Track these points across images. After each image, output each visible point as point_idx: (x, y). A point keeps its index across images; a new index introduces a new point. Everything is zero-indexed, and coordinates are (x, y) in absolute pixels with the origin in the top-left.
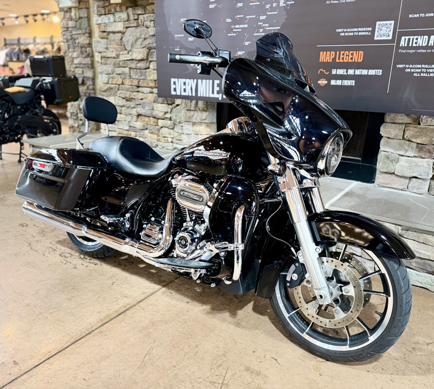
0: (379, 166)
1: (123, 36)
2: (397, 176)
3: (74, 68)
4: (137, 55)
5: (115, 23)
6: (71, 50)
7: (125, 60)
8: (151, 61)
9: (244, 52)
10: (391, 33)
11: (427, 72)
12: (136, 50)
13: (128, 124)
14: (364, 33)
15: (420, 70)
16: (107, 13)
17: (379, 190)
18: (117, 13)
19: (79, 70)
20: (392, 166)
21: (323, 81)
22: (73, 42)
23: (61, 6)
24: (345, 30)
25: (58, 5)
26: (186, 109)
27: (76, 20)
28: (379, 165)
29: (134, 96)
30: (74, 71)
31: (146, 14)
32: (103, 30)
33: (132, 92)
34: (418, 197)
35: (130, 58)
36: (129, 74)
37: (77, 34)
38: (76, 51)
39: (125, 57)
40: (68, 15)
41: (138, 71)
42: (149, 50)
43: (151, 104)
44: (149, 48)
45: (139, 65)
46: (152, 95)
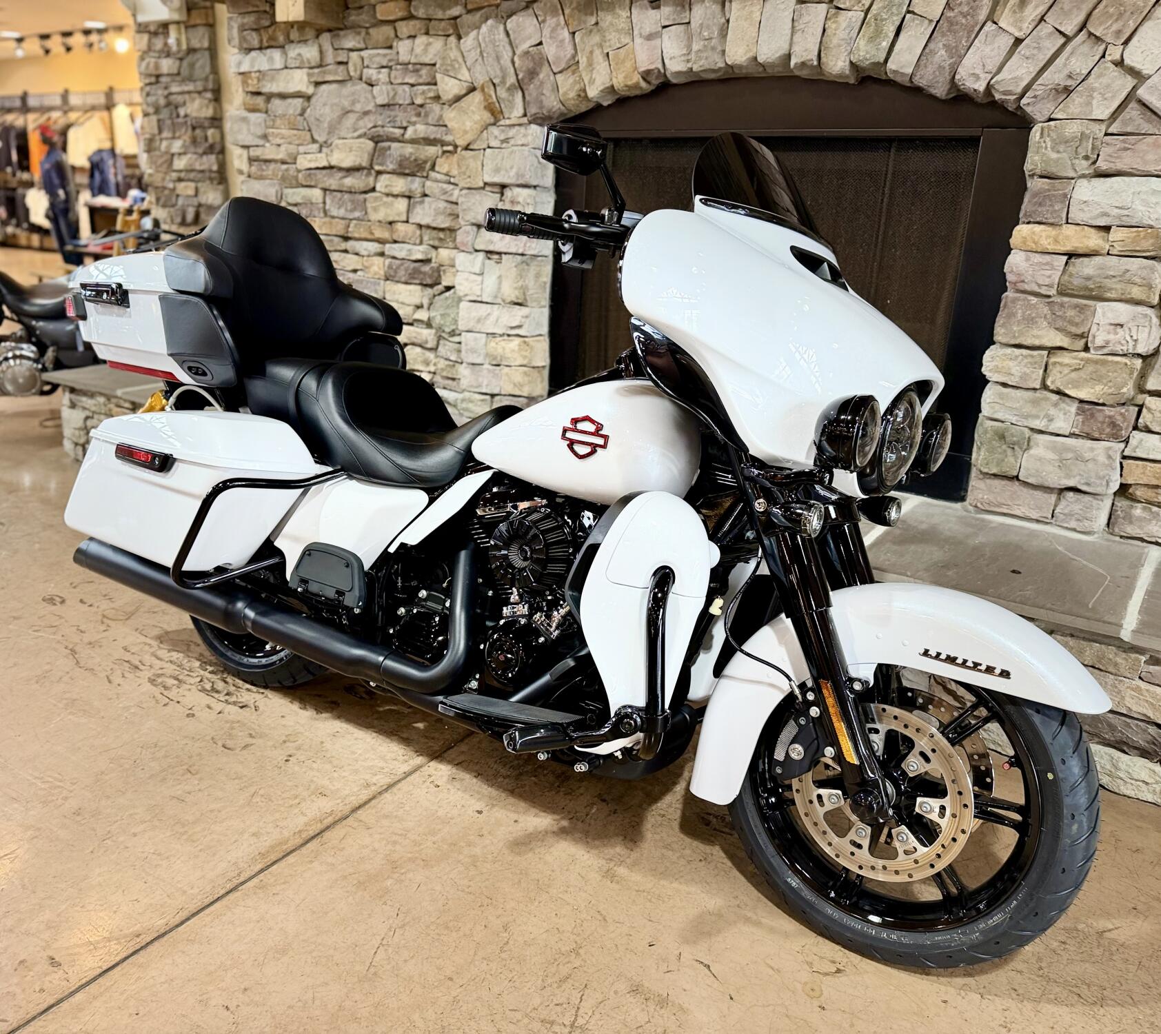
0: (979, 457)
1: (306, 104)
2: (1026, 484)
3: (174, 181)
4: (342, 155)
5: (285, 71)
6: (165, 134)
7: (310, 169)
8: (379, 173)
12: (341, 141)
16: (265, 44)
17: (978, 519)
18: (293, 46)
19: (186, 187)
20: (1012, 460)
22: (171, 114)
23: (141, 18)
25: (134, 15)
26: (469, 298)
27: (180, 56)
28: (978, 453)
30: (174, 189)
31: (366, 48)
32: (254, 90)
34: (1080, 541)
35: (325, 163)
36: (321, 205)
37: (182, 93)
38: (179, 138)
39: (310, 161)
40: (158, 43)
41: (346, 196)
42: (377, 143)
43: (379, 284)
44: (376, 139)
45: (349, 181)
46: (381, 259)
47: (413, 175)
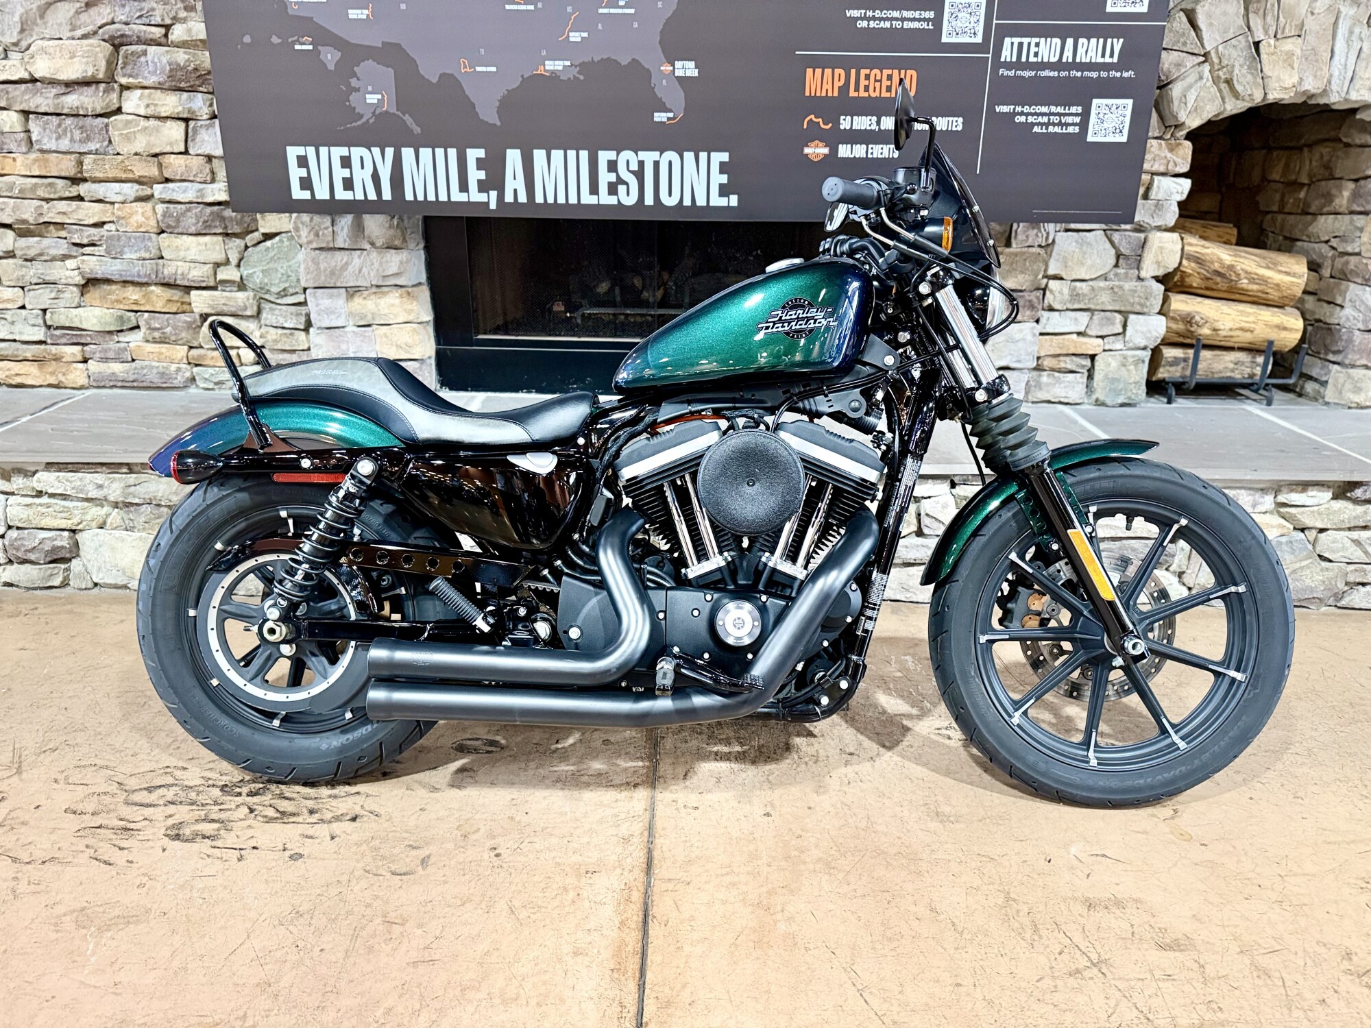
4: (60, 63)
8: (128, 88)
9: (568, 63)
10: (980, 29)
11: (1060, 124)
12: (49, 43)
13: (41, 322)
14: (915, 25)
15: (1045, 119)
21: (817, 146)
24: (870, 14)
26: (315, 245)
29: (64, 213)
33: (48, 200)
35: (26, 76)
36: (22, 134)
41: (69, 121)
42: (116, 48)
43: (150, 238)
44: (116, 42)
45: (72, 100)
46: (148, 206)
47: (192, 90)
